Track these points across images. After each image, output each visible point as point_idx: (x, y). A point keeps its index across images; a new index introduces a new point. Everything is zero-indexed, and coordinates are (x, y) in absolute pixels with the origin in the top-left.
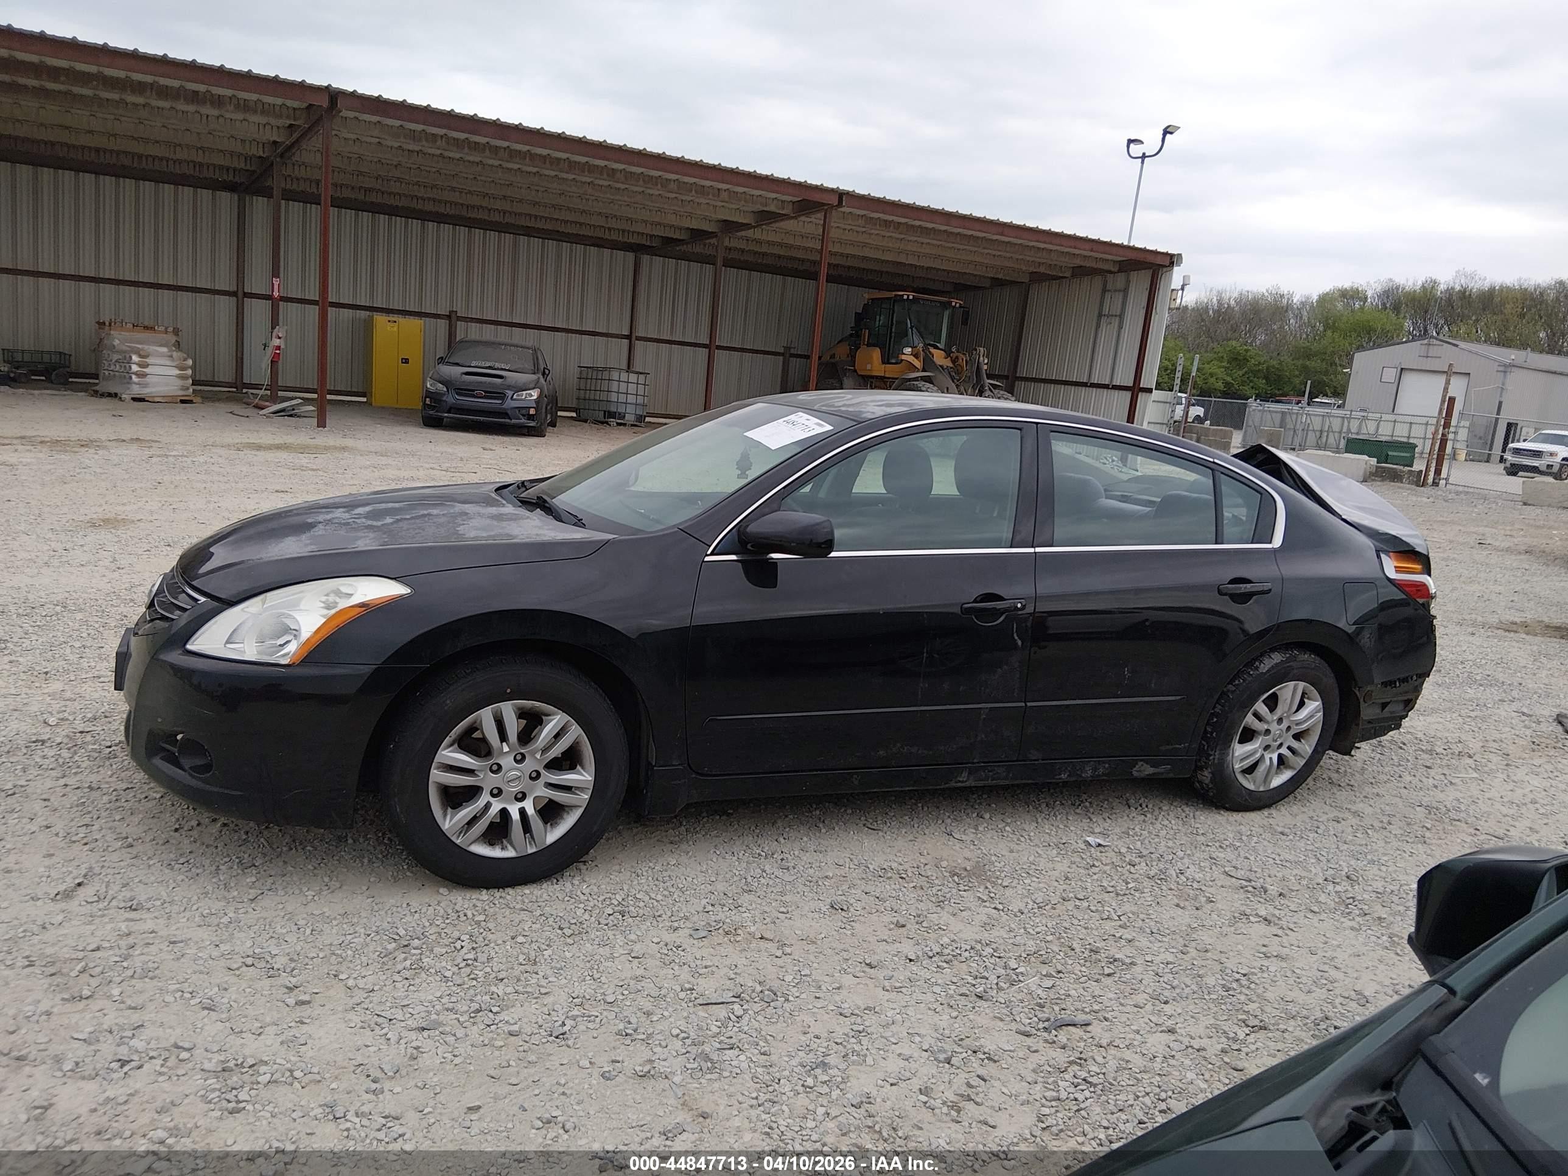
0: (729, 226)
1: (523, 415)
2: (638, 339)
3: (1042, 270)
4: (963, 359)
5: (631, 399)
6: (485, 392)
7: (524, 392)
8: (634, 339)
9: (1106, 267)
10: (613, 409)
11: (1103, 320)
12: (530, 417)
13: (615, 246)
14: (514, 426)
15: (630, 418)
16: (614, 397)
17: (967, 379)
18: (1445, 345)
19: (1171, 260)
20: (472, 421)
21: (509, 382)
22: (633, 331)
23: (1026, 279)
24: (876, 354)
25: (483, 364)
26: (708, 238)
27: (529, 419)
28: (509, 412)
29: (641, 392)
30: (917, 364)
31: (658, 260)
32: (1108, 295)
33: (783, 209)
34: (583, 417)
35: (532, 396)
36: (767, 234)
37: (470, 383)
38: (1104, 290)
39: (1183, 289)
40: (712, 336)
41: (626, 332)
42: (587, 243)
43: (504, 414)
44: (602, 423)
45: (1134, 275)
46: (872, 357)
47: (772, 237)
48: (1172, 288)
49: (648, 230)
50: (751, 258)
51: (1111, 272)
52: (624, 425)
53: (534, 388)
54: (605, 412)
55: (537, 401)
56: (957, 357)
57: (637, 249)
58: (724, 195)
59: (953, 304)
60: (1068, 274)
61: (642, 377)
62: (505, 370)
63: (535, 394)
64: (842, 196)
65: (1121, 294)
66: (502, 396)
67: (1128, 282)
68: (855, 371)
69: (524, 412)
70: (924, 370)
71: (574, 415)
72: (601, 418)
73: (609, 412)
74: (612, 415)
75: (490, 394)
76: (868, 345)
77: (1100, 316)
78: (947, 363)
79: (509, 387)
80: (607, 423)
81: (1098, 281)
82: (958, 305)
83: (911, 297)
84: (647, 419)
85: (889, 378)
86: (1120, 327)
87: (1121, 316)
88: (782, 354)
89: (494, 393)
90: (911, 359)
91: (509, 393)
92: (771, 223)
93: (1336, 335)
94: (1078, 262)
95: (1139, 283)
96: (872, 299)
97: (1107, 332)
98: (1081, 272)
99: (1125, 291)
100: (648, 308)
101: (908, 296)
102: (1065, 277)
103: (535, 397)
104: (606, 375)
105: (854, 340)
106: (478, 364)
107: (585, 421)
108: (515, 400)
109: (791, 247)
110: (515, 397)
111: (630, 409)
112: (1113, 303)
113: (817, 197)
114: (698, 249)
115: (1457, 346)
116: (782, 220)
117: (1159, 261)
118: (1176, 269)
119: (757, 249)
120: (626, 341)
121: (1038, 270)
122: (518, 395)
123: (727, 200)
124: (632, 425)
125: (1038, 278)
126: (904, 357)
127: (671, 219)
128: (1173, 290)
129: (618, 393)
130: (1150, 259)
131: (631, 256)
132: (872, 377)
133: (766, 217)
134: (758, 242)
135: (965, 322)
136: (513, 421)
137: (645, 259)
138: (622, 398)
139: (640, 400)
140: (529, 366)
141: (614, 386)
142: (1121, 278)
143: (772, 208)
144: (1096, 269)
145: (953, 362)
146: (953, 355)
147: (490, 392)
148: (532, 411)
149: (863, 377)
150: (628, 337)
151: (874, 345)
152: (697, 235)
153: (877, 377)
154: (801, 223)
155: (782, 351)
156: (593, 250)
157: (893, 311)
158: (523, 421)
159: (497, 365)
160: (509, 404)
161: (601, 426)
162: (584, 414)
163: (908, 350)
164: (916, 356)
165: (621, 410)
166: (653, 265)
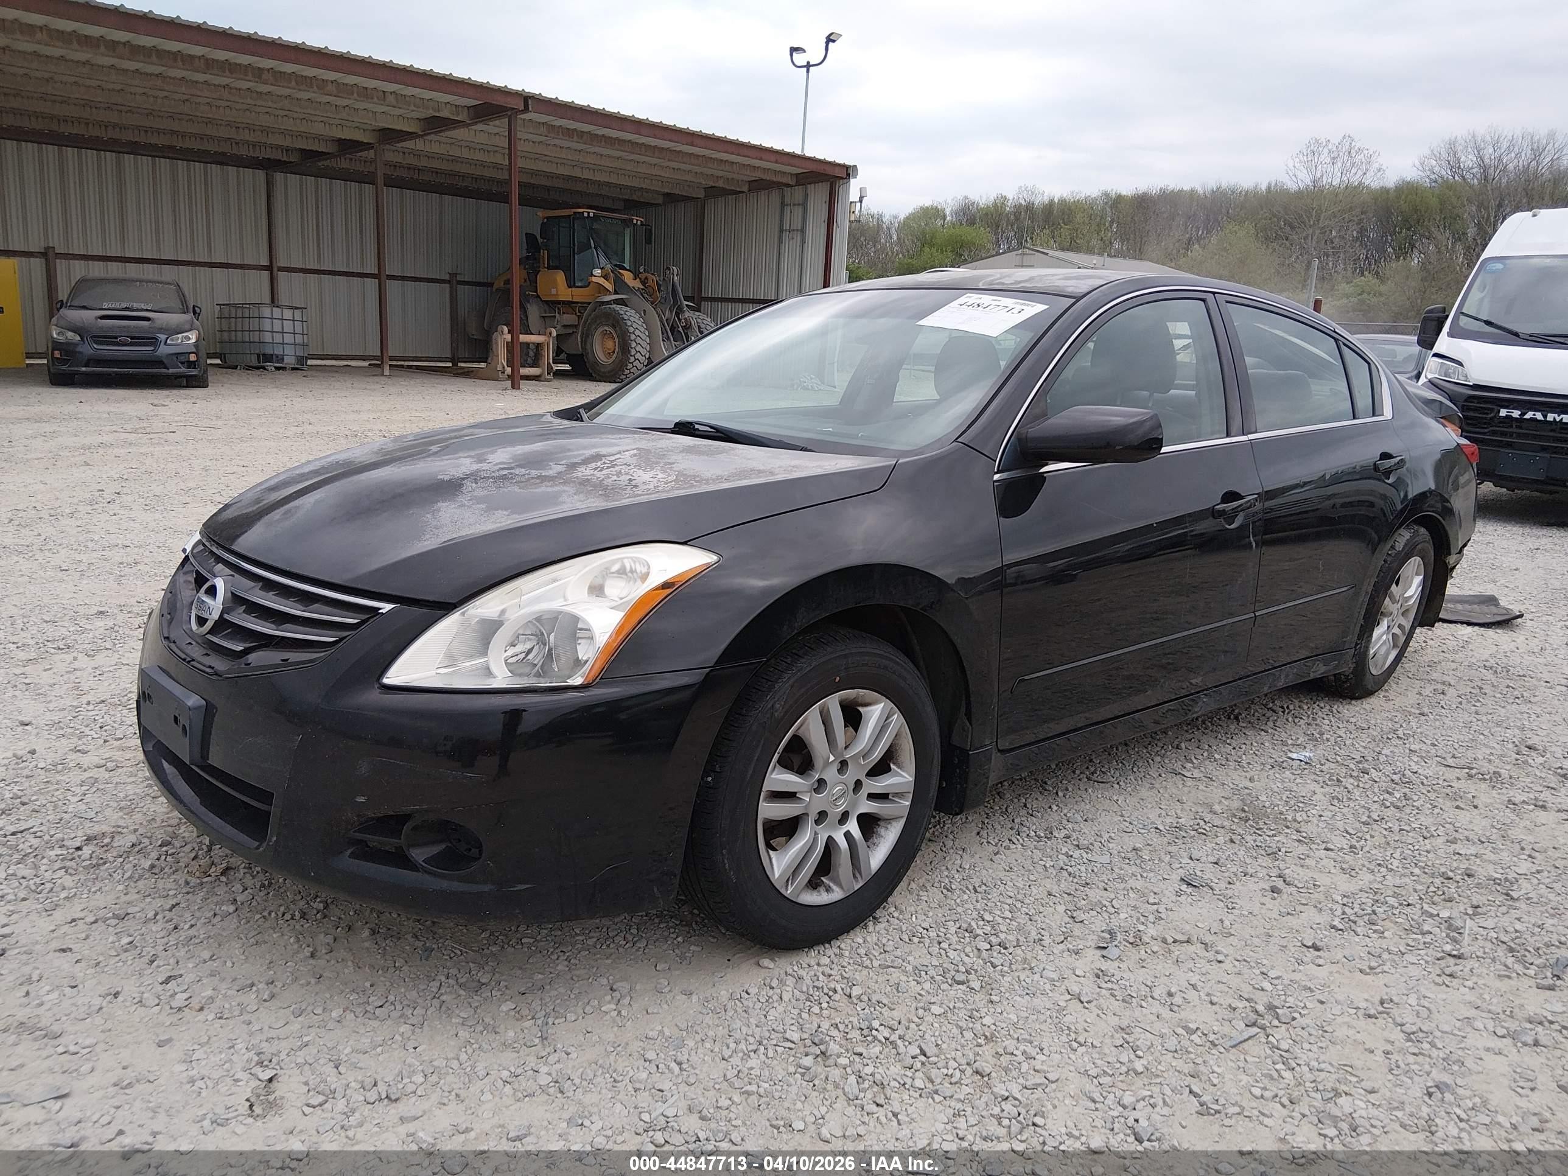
0: (389, 135)
1: (182, 363)
2: (282, 269)
3: (720, 184)
4: (653, 279)
5: (288, 338)
6: (132, 338)
7: (180, 336)
8: (275, 269)
9: (784, 180)
10: (269, 351)
11: (786, 235)
12: (191, 364)
13: (240, 162)
14: (168, 376)
15: (290, 361)
16: (268, 337)
17: (663, 301)
18: (1037, 254)
19: (847, 172)
20: (117, 374)
21: (158, 324)
22: (274, 260)
23: (701, 195)
24: (560, 277)
25: (117, 305)
26: (361, 151)
27: (189, 367)
28: (165, 361)
29: (298, 330)
30: (608, 286)
31: (293, 178)
32: (787, 210)
33: (458, 114)
34: (229, 363)
35: (190, 339)
36: (434, 145)
37: (112, 328)
38: (783, 205)
39: (861, 201)
40: (380, 266)
41: (265, 262)
42: (208, 160)
43: (159, 363)
44: (258, 368)
45: (811, 188)
46: (555, 281)
47: (435, 148)
48: (851, 200)
49: (287, 142)
50: (405, 174)
51: (788, 185)
52: (284, 369)
53: (190, 330)
54: (258, 355)
55: (196, 345)
56: (646, 278)
57: (269, 166)
58: (391, 99)
59: (635, 221)
60: (745, 189)
61: (297, 313)
62: (147, 310)
63: (193, 337)
64: (528, 100)
65: (800, 209)
66: (153, 341)
67: (806, 196)
68: (538, 296)
69: (182, 358)
70: (616, 293)
71: (218, 361)
72: (255, 363)
73: (264, 355)
74: (269, 358)
75: (138, 339)
76: (548, 268)
77: (781, 231)
78: (637, 284)
79: (161, 330)
80: (264, 368)
81: (775, 197)
82: (639, 222)
83: (591, 215)
84: (310, 362)
85: (577, 303)
86: (803, 242)
87: (803, 231)
88: (449, 282)
89: (143, 338)
90: (602, 281)
91: (163, 337)
92: (440, 132)
93: (934, 250)
94: (759, 175)
95: (818, 195)
96: (547, 218)
97: (790, 246)
98: (759, 186)
99: (804, 205)
100: (288, 233)
101: (589, 213)
102: (743, 192)
103: (193, 340)
104: (254, 312)
105: (532, 264)
106: (112, 305)
107: (235, 368)
108: (169, 345)
109: (454, 160)
110: (168, 341)
111: (289, 350)
112: (793, 218)
113: (501, 101)
114: (343, 163)
115: (1047, 254)
116: (454, 128)
117: (838, 172)
118: (852, 181)
119: (415, 162)
120: (266, 273)
121: (717, 185)
122: (172, 340)
123: (395, 103)
124: (293, 369)
125: (714, 192)
126: (594, 279)
127: (319, 129)
128: (851, 203)
129: (272, 332)
130: (830, 171)
131: (261, 175)
132: (559, 302)
133: (435, 124)
134: (417, 155)
135: (649, 241)
136: (171, 371)
137: (279, 177)
138: (278, 338)
139: (299, 339)
140: (176, 303)
141: (267, 325)
142: (798, 192)
143: (445, 113)
144: (774, 182)
145: (643, 283)
146: (643, 276)
147: (138, 338)
148: (193, 358)
149: (547, 302)
150: (269, 268)
151: (556, 268)
152: (347, 146)
153: (564, 302)
154: (472, 133)
155: (447, 277)
156: (215, 169)
157: (574, 229)
158: (183, 370)
159: (135, 305)
160: (163, 350)
161: (258, 372)
162: (230, 359)
163: (597, 272)
164: (605, 277)
165: (278, 351)
166: (288, 184)
